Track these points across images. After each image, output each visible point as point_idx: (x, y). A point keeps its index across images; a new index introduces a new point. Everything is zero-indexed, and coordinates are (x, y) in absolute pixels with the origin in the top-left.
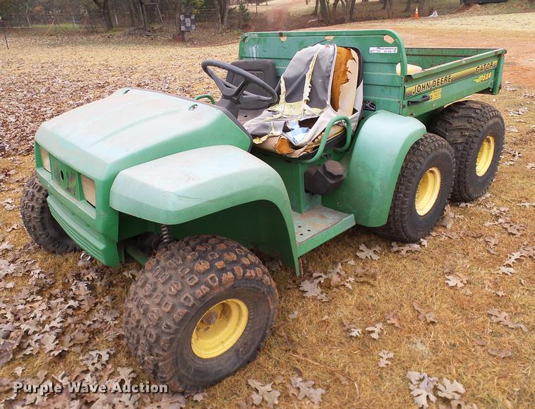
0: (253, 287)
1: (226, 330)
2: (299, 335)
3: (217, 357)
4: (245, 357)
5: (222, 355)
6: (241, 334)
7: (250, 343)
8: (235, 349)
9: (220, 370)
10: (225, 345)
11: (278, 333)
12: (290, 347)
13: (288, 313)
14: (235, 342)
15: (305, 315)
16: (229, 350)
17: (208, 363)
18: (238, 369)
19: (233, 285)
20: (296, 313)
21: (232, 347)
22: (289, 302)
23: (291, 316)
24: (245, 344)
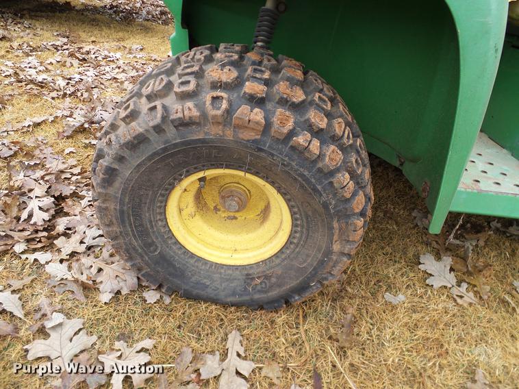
0: (302, 175)
1: (252, 235)
2: (375, 332)
3: (212, 264)
4: (257, 296)
5: (222, 266)
6: (267, 256)
7: (274, 280)
8: (247, 273)
9: (207, 287)
10: (235, 256)
11: (345, 302)
12: (342, 338)
13: (389, 289)
14: (252, 261)
15: (414, 310)
16: (236, 267)
17: (192, 261)
18: (238, 306)
19: (255, 141)
20: (401, 297)
21: (243, 267)
22: (402, 275)
23: (388, 296)
24: (267, 277)
